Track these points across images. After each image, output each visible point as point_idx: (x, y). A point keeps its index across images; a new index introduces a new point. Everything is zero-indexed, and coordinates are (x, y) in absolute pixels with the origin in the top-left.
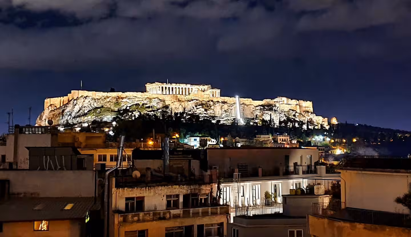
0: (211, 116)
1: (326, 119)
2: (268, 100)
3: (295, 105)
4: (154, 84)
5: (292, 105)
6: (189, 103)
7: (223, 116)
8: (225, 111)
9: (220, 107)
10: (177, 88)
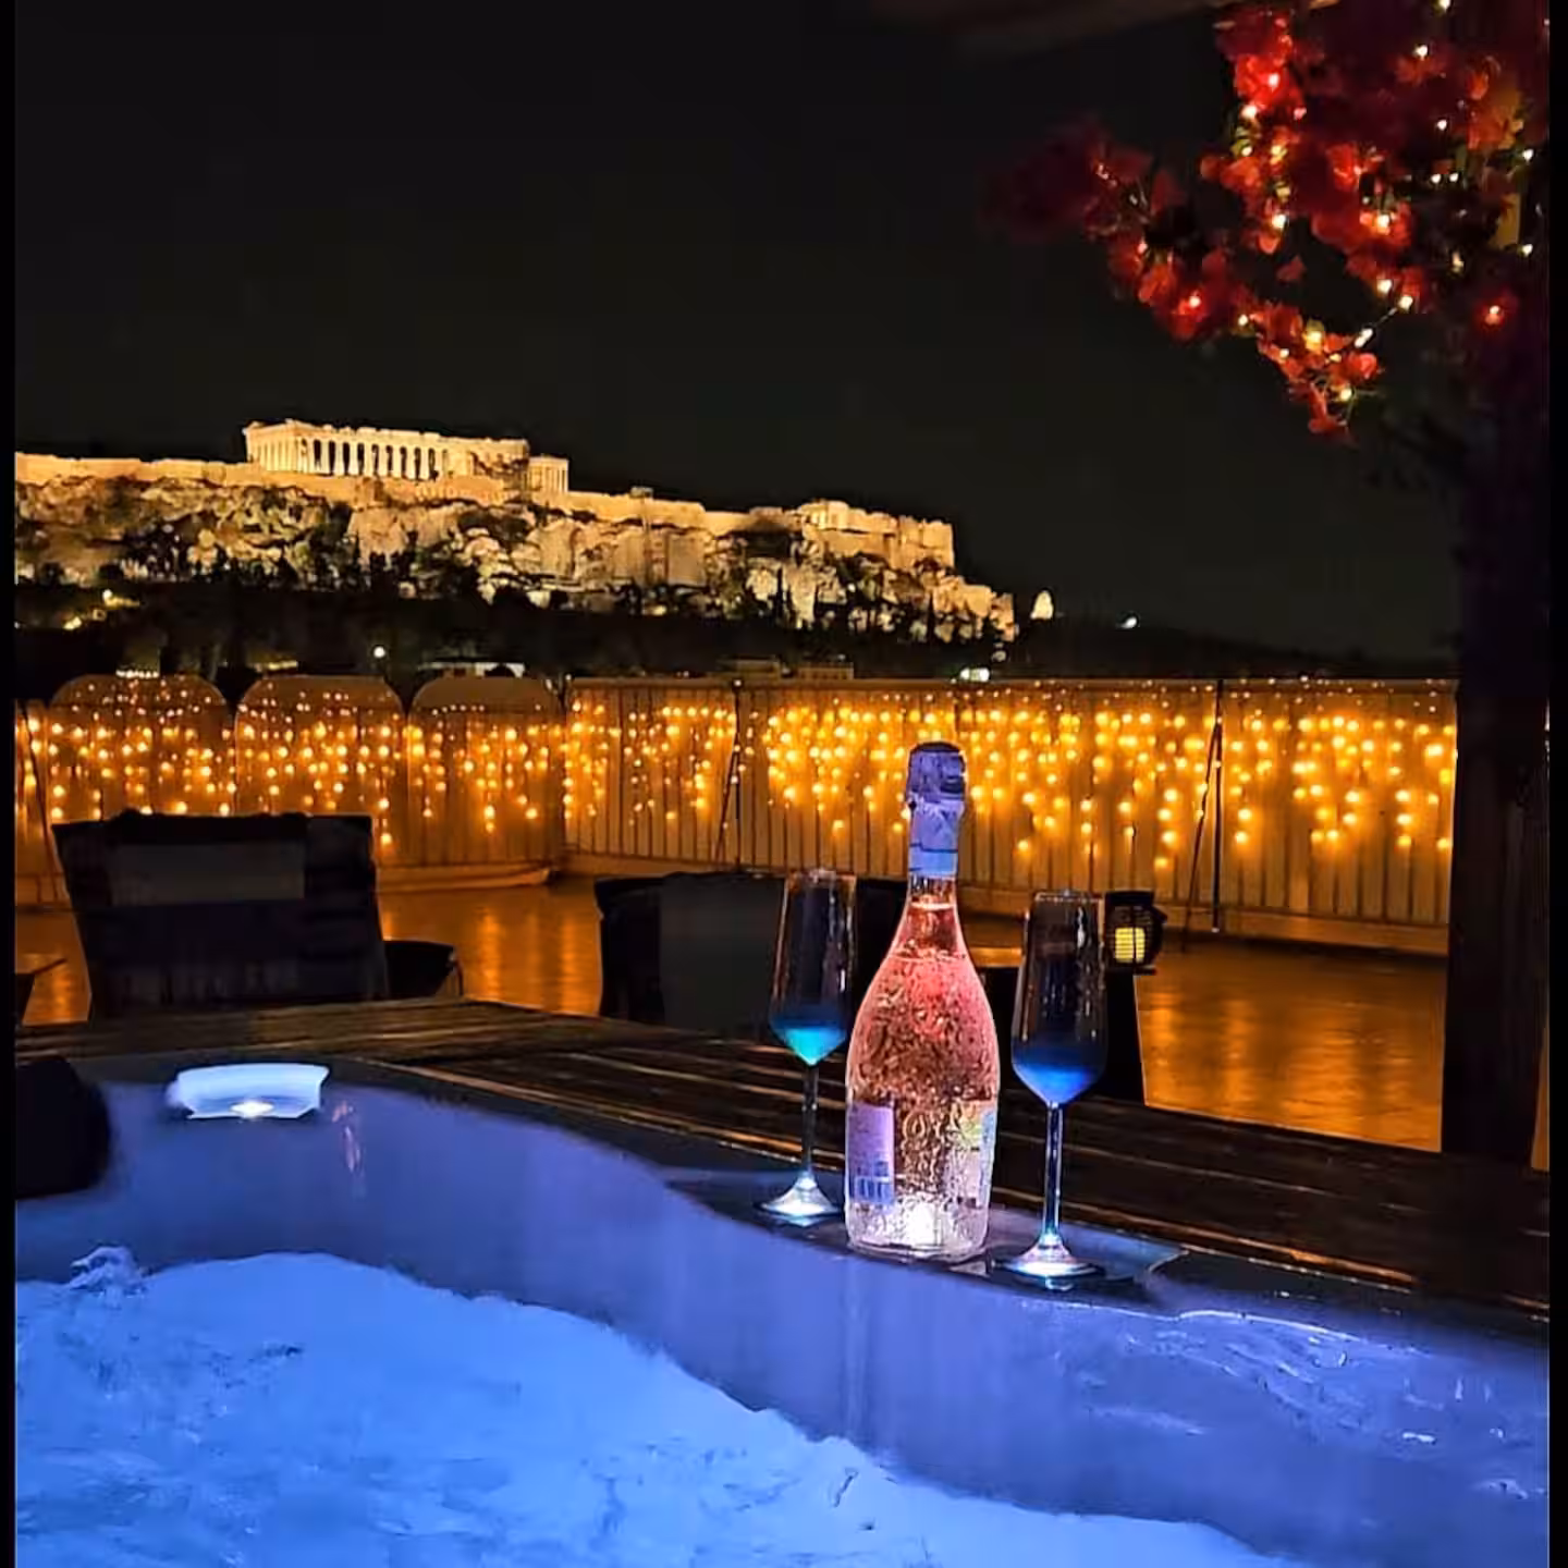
0: (527, 575)
1: (1007, 599)
2: (769, 512)
3: (881, 538)
4: (281, 427)
5: (870, 536)
6: (434, 512)
7: (578, 574)
8: (589, 554)
9: (567, 535)
10: (382, 446)
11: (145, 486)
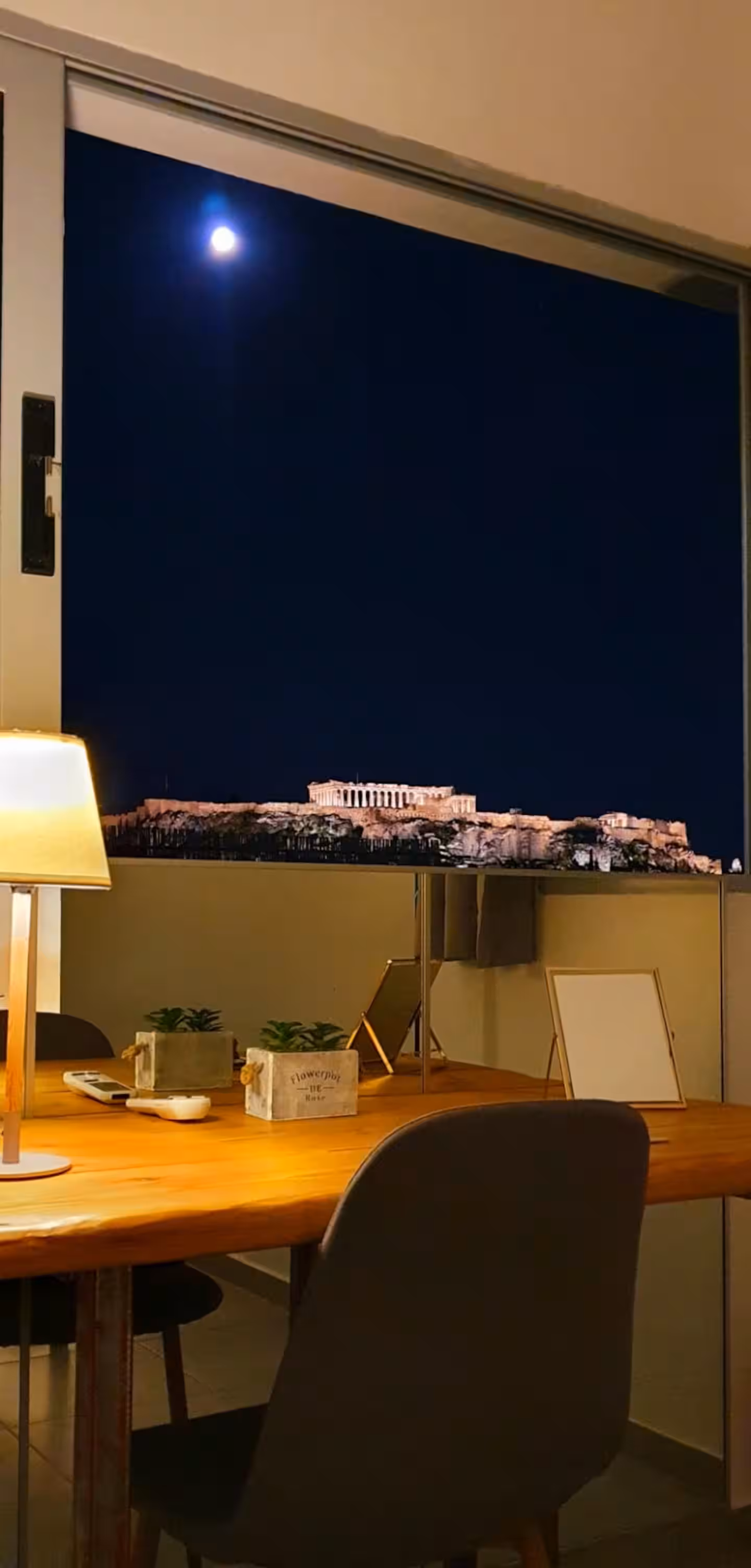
0: (455, 856)
1: (718, 861)
2: (585, 820)
3: (646, 831)
4: (326, 784)
5: (640, 831)
6: (406, 826)
7: (483, 854)
8: (488, 844)
9: (476, 834)
10: (379, 792)
11: (259, 816)
